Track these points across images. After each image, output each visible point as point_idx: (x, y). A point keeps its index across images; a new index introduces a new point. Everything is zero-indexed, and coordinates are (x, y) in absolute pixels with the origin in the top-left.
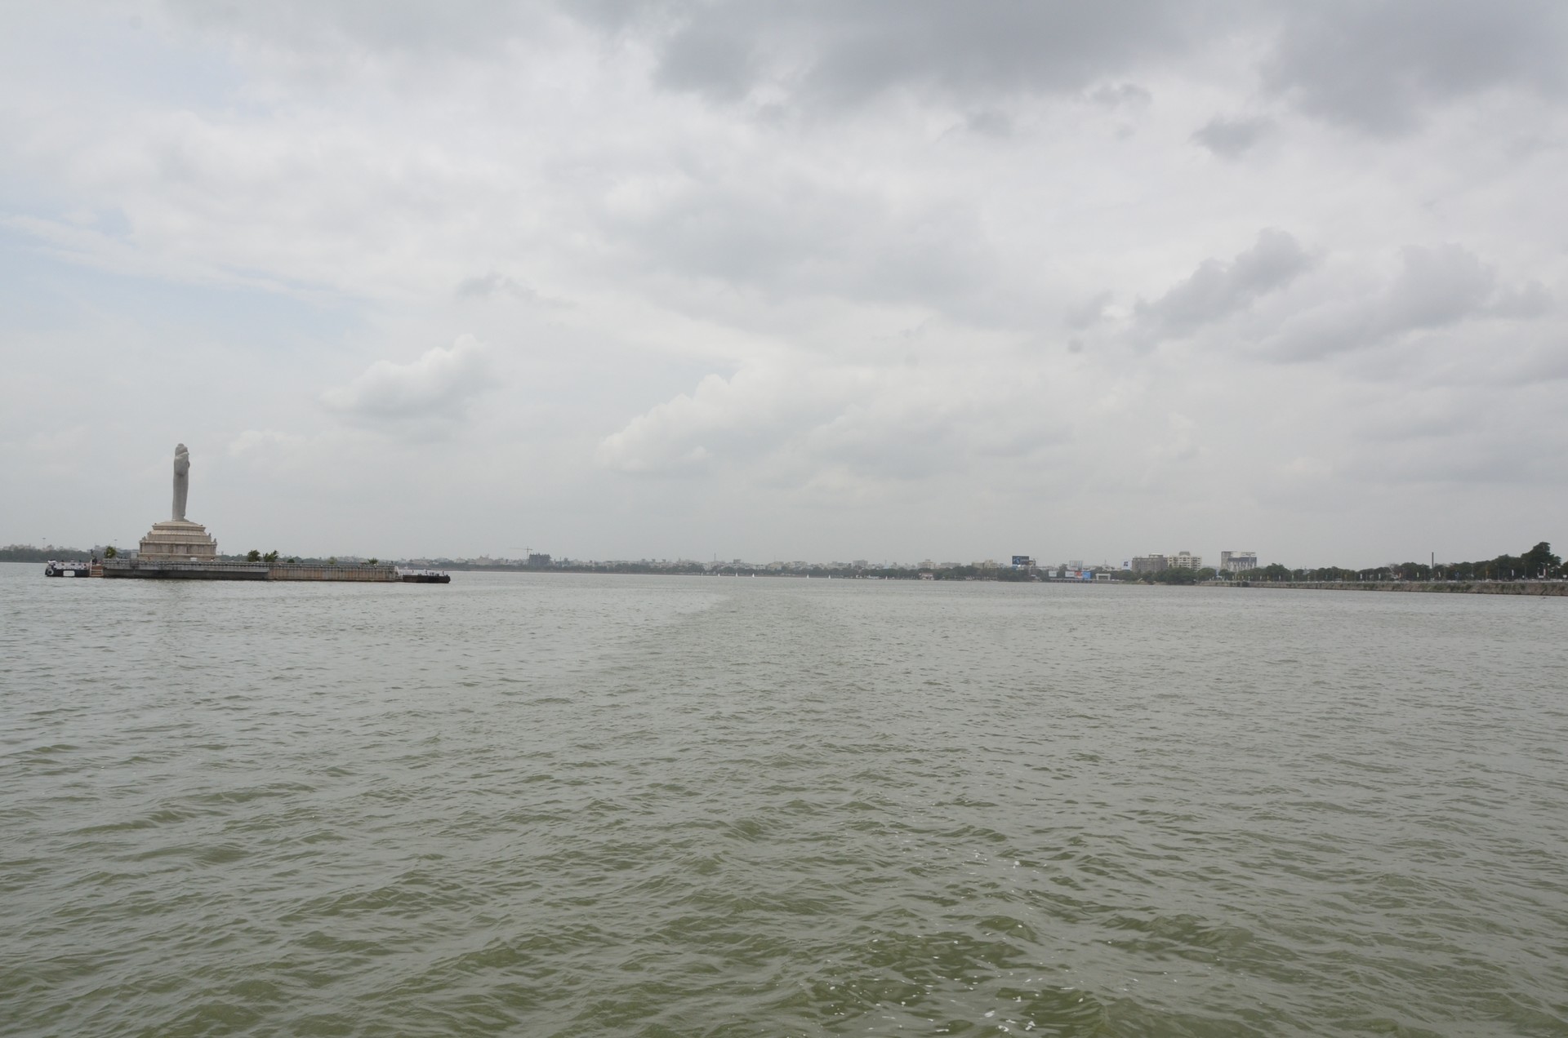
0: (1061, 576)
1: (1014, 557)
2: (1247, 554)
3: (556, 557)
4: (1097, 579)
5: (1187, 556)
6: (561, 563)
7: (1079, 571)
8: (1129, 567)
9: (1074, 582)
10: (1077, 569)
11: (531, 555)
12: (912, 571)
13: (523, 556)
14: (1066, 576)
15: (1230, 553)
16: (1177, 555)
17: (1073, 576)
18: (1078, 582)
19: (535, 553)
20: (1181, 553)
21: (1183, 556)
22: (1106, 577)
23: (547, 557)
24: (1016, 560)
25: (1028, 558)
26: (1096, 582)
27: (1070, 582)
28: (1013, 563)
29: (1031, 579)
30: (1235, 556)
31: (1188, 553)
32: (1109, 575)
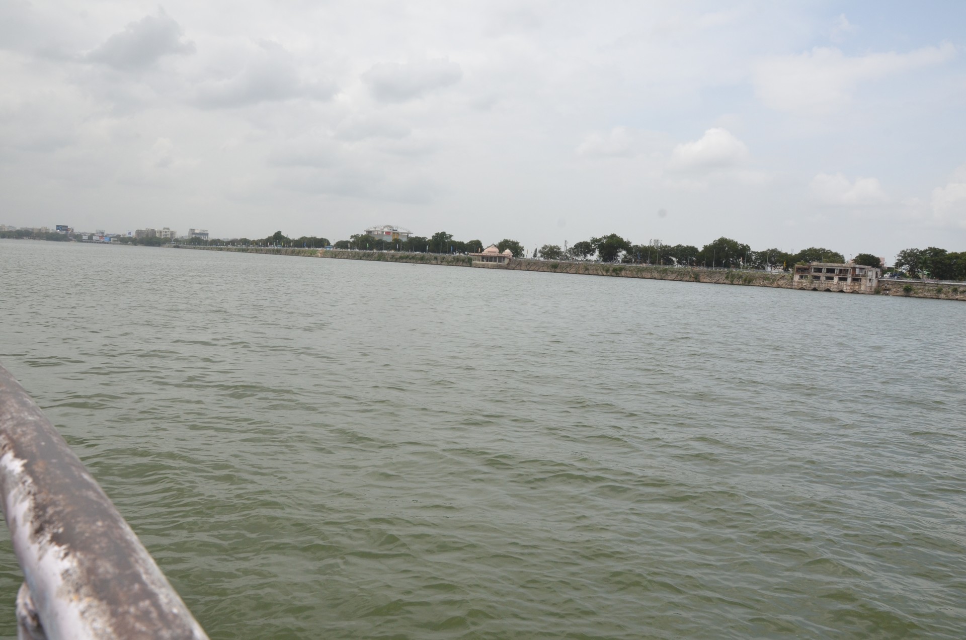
0: (90, 239)
1: (57, 226)
2: (203, 231)
7: (101, 237)
10: (101, 235)
14: (94, 239)
15: (194, 230)
16: (161, 229)
17: (98, 239)
18: (101, 243)
20: (164, 229)
22: (117, 241)
25: (67, 227)
26: (111, 243)
27: (97, 243)
28: (57, 229)
29: (69, 240)
30: (197, 232)
32: (119, 239)
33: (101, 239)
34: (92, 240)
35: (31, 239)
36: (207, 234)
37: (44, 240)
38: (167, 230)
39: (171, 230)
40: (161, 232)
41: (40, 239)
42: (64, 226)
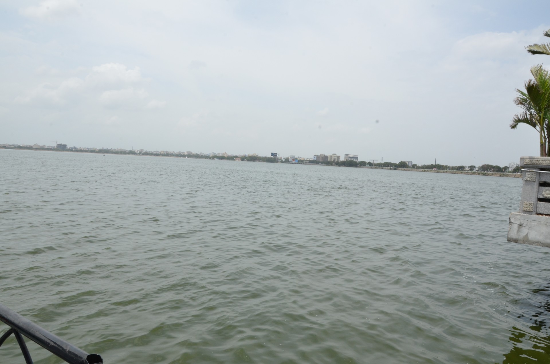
0: (287, 161)
1: (272, 153)
2: (355, 155)
3: (69, 146)
4: (304, 163)
5: (336, 155)
6: (72, 148)
7: (293, 160)
8: (316, 159)
9: (292, 163)
10: (293, 159)
11: (58, 144)
12: (231, 157)
13: (55, 145)
14: (289, 161)
15: (348, 155)
16: (331, 155)
17: (292, 161)
18: (294, 163)
19: (60, 143)
20: (333, 154)
21: (334, 155)
22: (307, 162)
23: (65, 146)
24: (273, 154)
25: (277, 154)
26: (304, 164)
27: (290, 163)
28: (272, 155)
29: (277, 162)
30: (350, 156)
31: (336, 154)
32: (308, 161)
33: (293, 161)
34: (289, 162)
35: (257, 161)
36: (357, 158)
37: (265, 162)
39: (338, 155)
40: (331, 156)
41: (262, 161)
42: (275, 153)
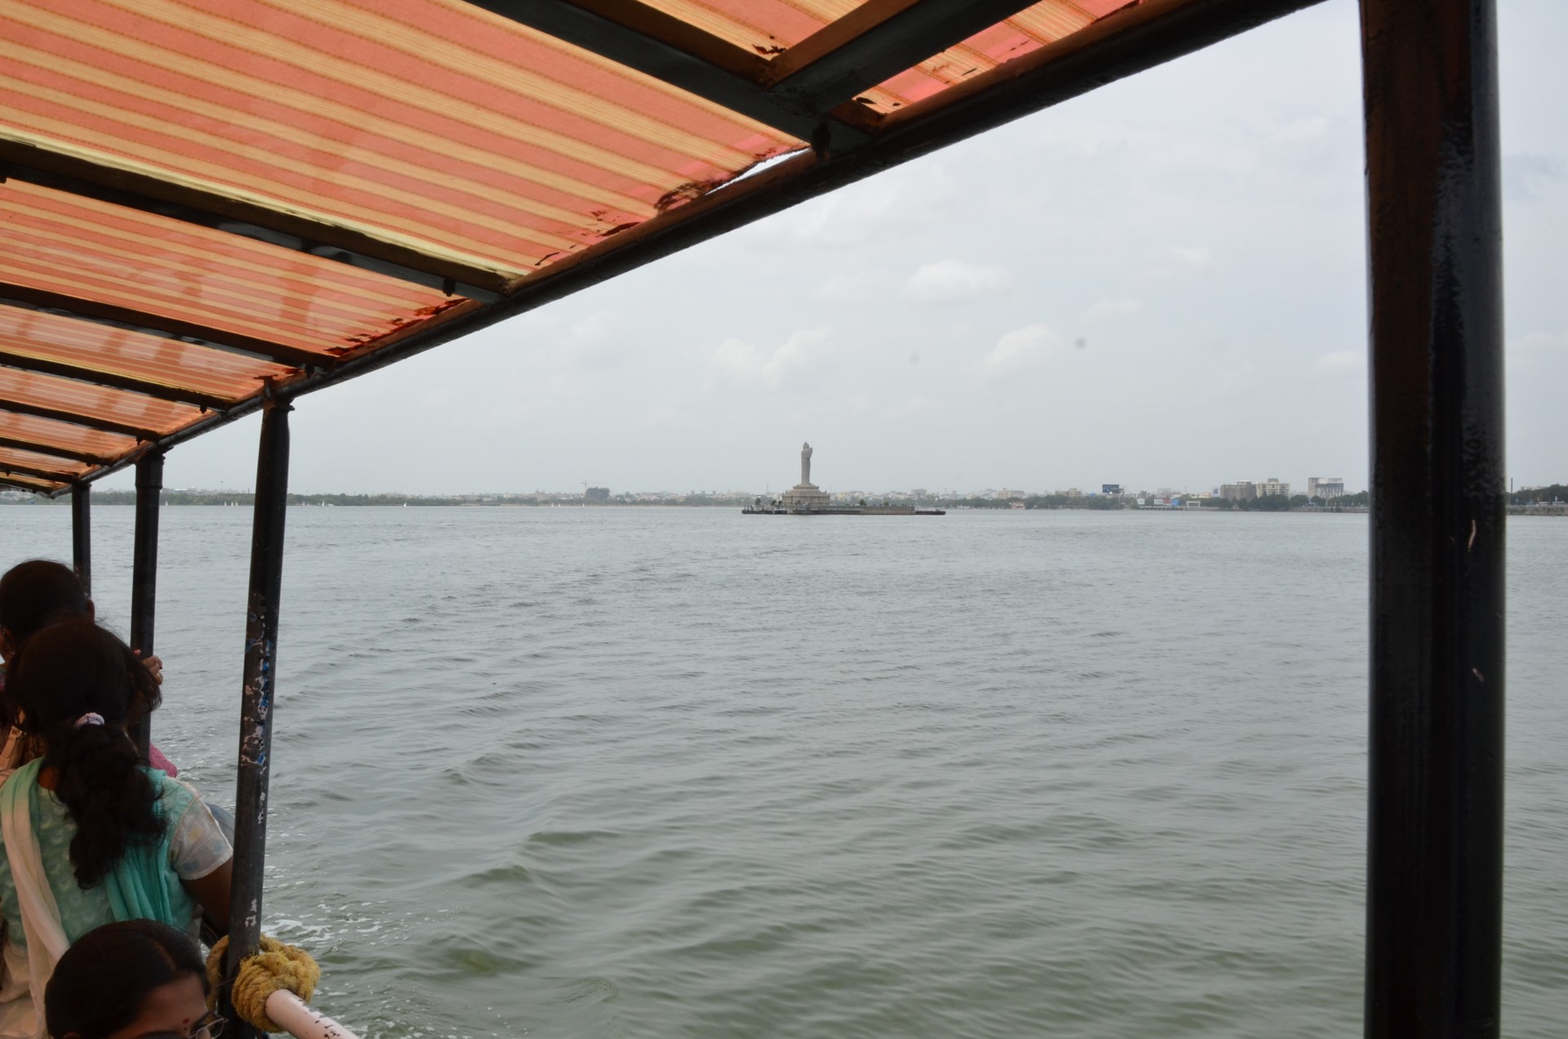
0: (1150, 503)
1: (1104, 486)
2: (1334, 480)
3: (615, 491)
4: (1187, 506)
6: (622, 496)
7: (1167, 499)
8: (1221, 495)
10: (1165, 497)
11: (589, 490)
12: (1002, 500)
14: (1155, 503)
15: (1317, 479)
16: (1265, 482)
17: (1162, 503)
19: (593, 485)
20: (1270, 480)
21: (1272, 483)
24: (1106, 488)
25: (1118, 486)
26: (1186, 509)
27: (1160, 509)
28: (1104, 491)
29: (1121, 507)
31: (1276, 480)
32: (1199, 502)
33: (1167, 502)
37: (1086, 508)
38: (1275, 483)
39: (1281, 481)
40: (1264, 486)
42: (1113, 486)
